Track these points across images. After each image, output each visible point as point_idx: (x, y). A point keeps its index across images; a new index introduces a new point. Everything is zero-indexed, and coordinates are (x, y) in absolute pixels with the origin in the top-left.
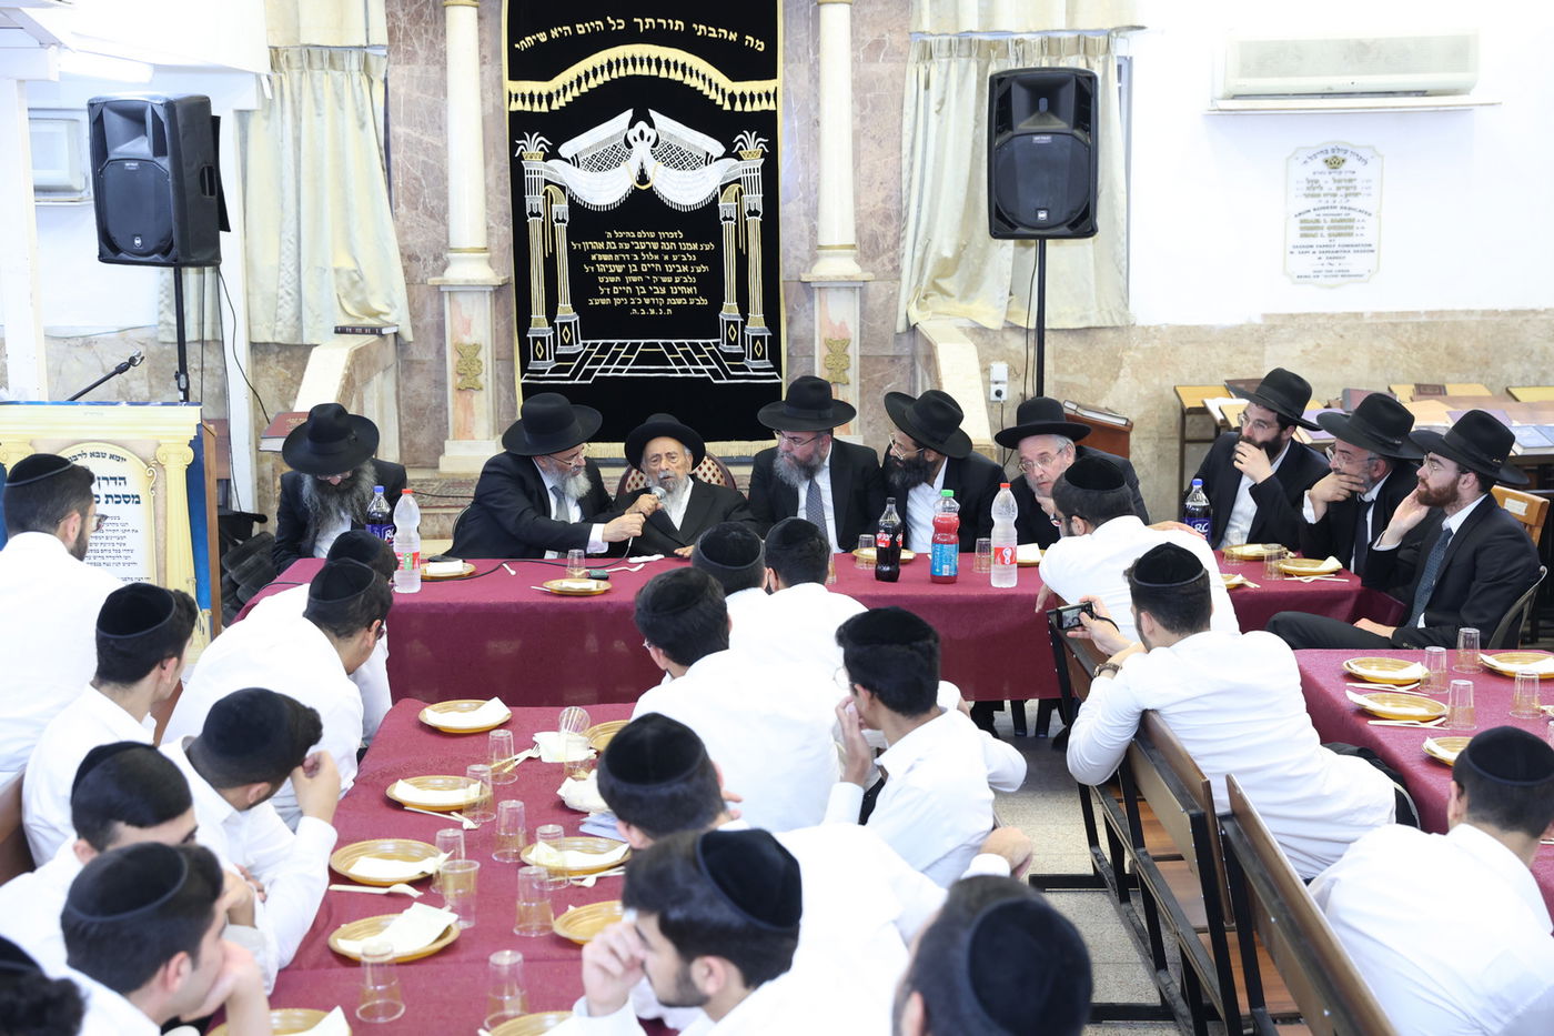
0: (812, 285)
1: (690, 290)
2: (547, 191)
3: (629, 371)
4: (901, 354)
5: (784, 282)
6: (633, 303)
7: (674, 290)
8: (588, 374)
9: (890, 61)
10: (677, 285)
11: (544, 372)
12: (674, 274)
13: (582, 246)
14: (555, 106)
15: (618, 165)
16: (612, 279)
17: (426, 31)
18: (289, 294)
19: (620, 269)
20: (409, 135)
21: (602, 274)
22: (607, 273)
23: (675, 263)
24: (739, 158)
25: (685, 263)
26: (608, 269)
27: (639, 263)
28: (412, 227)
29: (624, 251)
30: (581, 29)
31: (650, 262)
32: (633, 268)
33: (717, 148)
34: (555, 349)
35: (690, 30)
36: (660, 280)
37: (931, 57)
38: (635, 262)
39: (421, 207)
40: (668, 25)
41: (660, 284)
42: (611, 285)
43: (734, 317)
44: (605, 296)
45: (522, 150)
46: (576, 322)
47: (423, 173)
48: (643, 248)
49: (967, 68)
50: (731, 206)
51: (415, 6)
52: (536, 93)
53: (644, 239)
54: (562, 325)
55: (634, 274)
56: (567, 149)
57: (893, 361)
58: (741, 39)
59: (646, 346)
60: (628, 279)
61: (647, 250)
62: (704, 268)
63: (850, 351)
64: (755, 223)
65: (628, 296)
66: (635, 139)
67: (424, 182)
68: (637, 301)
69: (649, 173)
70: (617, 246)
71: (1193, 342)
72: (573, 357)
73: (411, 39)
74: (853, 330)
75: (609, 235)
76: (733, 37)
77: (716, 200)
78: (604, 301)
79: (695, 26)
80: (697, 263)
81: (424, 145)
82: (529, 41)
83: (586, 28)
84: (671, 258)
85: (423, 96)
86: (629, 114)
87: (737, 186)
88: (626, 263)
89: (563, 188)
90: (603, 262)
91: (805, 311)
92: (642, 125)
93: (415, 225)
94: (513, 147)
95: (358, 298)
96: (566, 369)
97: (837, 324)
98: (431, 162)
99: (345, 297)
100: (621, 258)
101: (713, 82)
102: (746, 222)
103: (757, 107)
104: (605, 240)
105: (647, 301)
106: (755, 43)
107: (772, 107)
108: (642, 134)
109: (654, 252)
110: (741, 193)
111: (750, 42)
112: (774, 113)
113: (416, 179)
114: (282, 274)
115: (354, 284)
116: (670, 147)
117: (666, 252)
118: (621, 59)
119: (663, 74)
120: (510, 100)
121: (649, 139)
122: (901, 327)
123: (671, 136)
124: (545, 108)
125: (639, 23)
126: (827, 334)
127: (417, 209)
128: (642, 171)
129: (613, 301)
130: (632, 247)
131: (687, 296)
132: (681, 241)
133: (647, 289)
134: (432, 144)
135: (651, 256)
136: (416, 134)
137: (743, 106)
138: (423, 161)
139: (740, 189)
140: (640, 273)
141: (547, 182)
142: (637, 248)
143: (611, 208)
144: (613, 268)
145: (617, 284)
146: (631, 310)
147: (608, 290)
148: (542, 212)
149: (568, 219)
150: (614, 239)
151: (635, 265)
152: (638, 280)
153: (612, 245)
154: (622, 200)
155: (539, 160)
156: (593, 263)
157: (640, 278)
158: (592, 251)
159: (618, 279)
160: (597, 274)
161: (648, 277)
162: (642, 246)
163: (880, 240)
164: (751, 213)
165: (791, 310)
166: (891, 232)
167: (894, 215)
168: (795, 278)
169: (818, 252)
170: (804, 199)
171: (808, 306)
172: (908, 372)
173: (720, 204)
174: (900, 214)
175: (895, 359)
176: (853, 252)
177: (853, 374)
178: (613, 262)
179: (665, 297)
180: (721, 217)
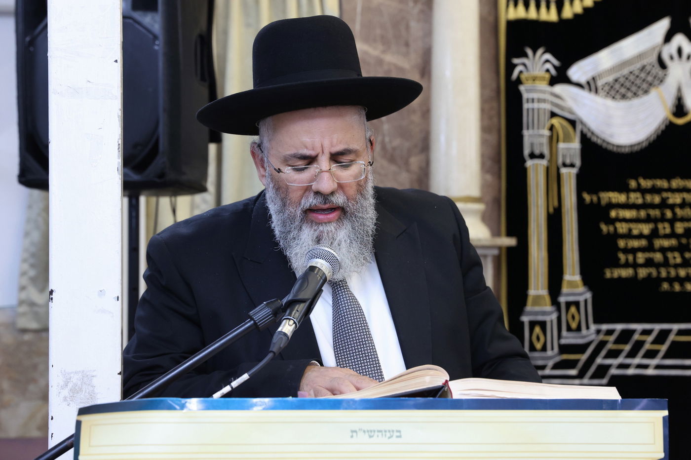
2: (552, 125)
3: (658, 367)
6: (664, 275)
8: (602, 371)
11: (543, 367)
13: (599, 199)
14: (568, 13)
15: (646, 92)
16: (635, 244)
19: (646, 229)
21: (623, 237)
22: (629, 236)
26: (630, 230)
29: (653, 206)
31: (688, 220)
32: (664, 228)
34: (560, 337)
38: (668, 221)
42: (634, 251)
44: (627, 265)
45: (521, 72)
46: (586, 301)
48: (679, 201)
53: (679, 191)
54: (568, 305)
55: (666, 236)
56: (579, 71)
59: (680, 333)
60: (658, 243)
61: (684, 205)
65: (658, 266)
66: (672, 58)
68: (668, 273)
69: (688, 103)
70: (644, 199)
72: (581, 348)
75: (633, 184)
78: (626, 273)
86: (663, 25)
88: (655, 221)
89: (573, 123)
90: (625, 220)
92: (680, 39)
94: (510, 68)
96: (571, 364)
100: (648, 215)
104: (626, 189)
105: (682, 273)
108: (680, 51)
120: (506, 7)
121: (688, 58)
124: (553, 16)
128: (679, 98)
129: (636, 273)
130: (664, 200)
133: (683, 257)
135: (688, 212)
140: (673, 235)
141: (553, 115)
142: (671, 201)
143: (636, 149)
144: (637, 229)
145: (642, 250)
146: (660, 285)
147: (631, 258)
148: (546, 152)
149: (578, 162)
150: (639, 189)
151: (667, 225)
152: (670, 245)
153: (637, 198)
154: (652, 139)
155: (544, 86)
156: (612, 221)
157: (673, 242)
158: (611, 206)
159: (643, 243)
160: (616, 236)
161: (684, 241)
162: (676, 199)
178: (637, 221)
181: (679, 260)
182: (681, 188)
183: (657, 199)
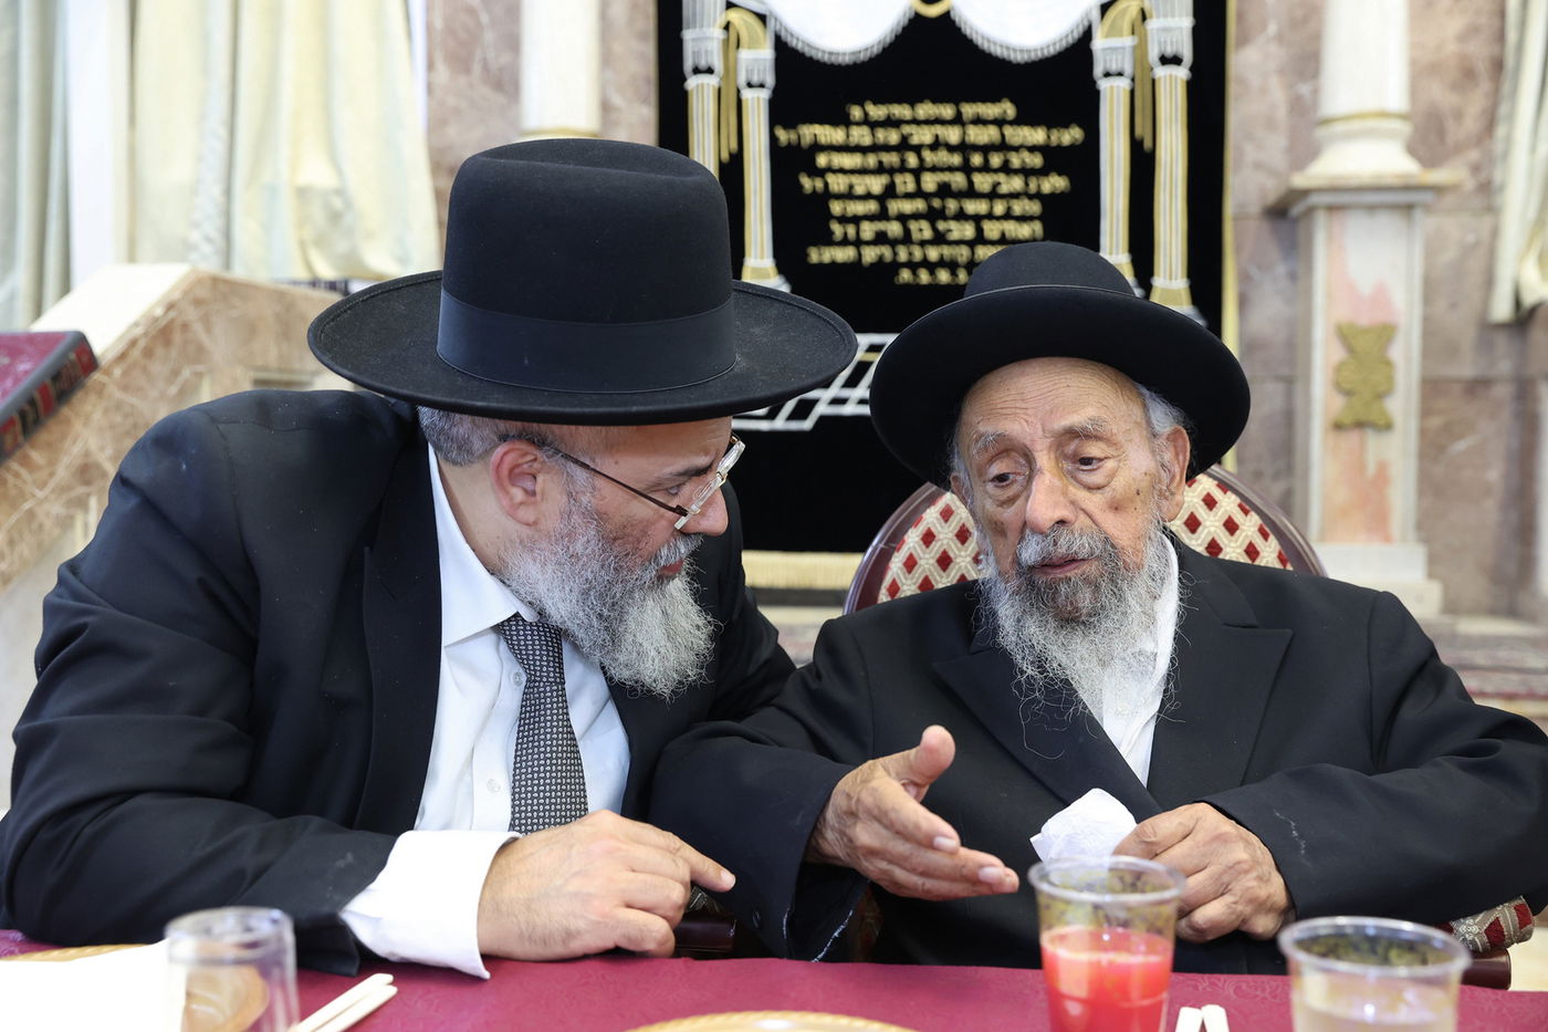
0: (1314, 199)
1: (1025, 231)
2: (728, 24)
4: (1492, 374)
5: (1236, 219)
6: (903, 257)
7: (992, 230)
8: (805, 409)
10: (998, 219)
12: (993, 195)
13: (799, 136)
16: (858, 208)
19: (876, 184)
21: (839, 197)
22: (849, 195)
23: (995, 171)
25: (1016, 172)
26: (851, 187)
27: (917, 173)
29: (887, 148)
31: (942, 170)
32: (905, 183)
36: (961, 208)
38: (910, 171)
39: (477, 68)
41: (961, 216)
42: (856, 220)
44: (845, 242)
47: (484, 2)
48: (928, 139)
50: (1123, 48)
53: (929, 123)
55: (908, 196)
57: (1471, 391)
60: (895, 206)
61: (936, 145)
62: (1055, 183)
63: (1397, 353)
64: (1173, 84)
65: (893, 243)
67: (485, 18)
68: (911, 253)
70: (873, 136)
74: (1405, 308)
75: (856, 113)
77: (1087, 35)
78: (843, 255)
80: (1043, 172)
84: (986, 160)
87: (1136, 5)
88: (891, 171)
89: (762, 18)
90: (842, 171)
95: (342, 246)
97: (1367, 290)
100: (881, 163)
102: (1154, 81)
104: (844, 121)
105: (933, 254)
109: (951, 149)
110: (1144, 18)
113: (471, 11)
115: (335, 217)
117: (976, 148)
122: (1502, 310)
126: (1343, 313)
127: (467, 70)
129: (860, 255)
130: (905, 138)
132: (1011, 123)
133: (934, 229)
135: (943, 157)
139: (1142, 9)
140: (919, 193)
141: (731, 5)
142: (915, 140)
143: (863, 57)
144: (862, 184)
145: (870, 218)
146: (897, 274)
147: (851, 230)
148: (718, 65)
149: (770, 80)
150: (866, 121)
151: (909, 178)
152: (914, 210)
153: (863, 136)
154: (888, 40)
156: (821, 173)
157: (919, 205)
158: (817, 147)
159: (872, 206)
160: (827, 195)
161: (936, 203)
162: (923, 135)
163: (1450, 125)
164: (1164, 60)
165: (1244, 278)
166: (1476, 103)
167: (1482, 67)
168: (1255, 208)
169: (1321, 132)
170: (1280, 38)
171: (1281, 269)
172: (1506, 415)
173: (1098, 44)
174: (1498, 66)
175: (1477, 386)
176: (1404, 128)
177: (1402, 405)
178: (863, 171)
179: (971, 244)
180: (1098, 71)
181: (928, 234)
182: (932, 118)
183: (893, 137)
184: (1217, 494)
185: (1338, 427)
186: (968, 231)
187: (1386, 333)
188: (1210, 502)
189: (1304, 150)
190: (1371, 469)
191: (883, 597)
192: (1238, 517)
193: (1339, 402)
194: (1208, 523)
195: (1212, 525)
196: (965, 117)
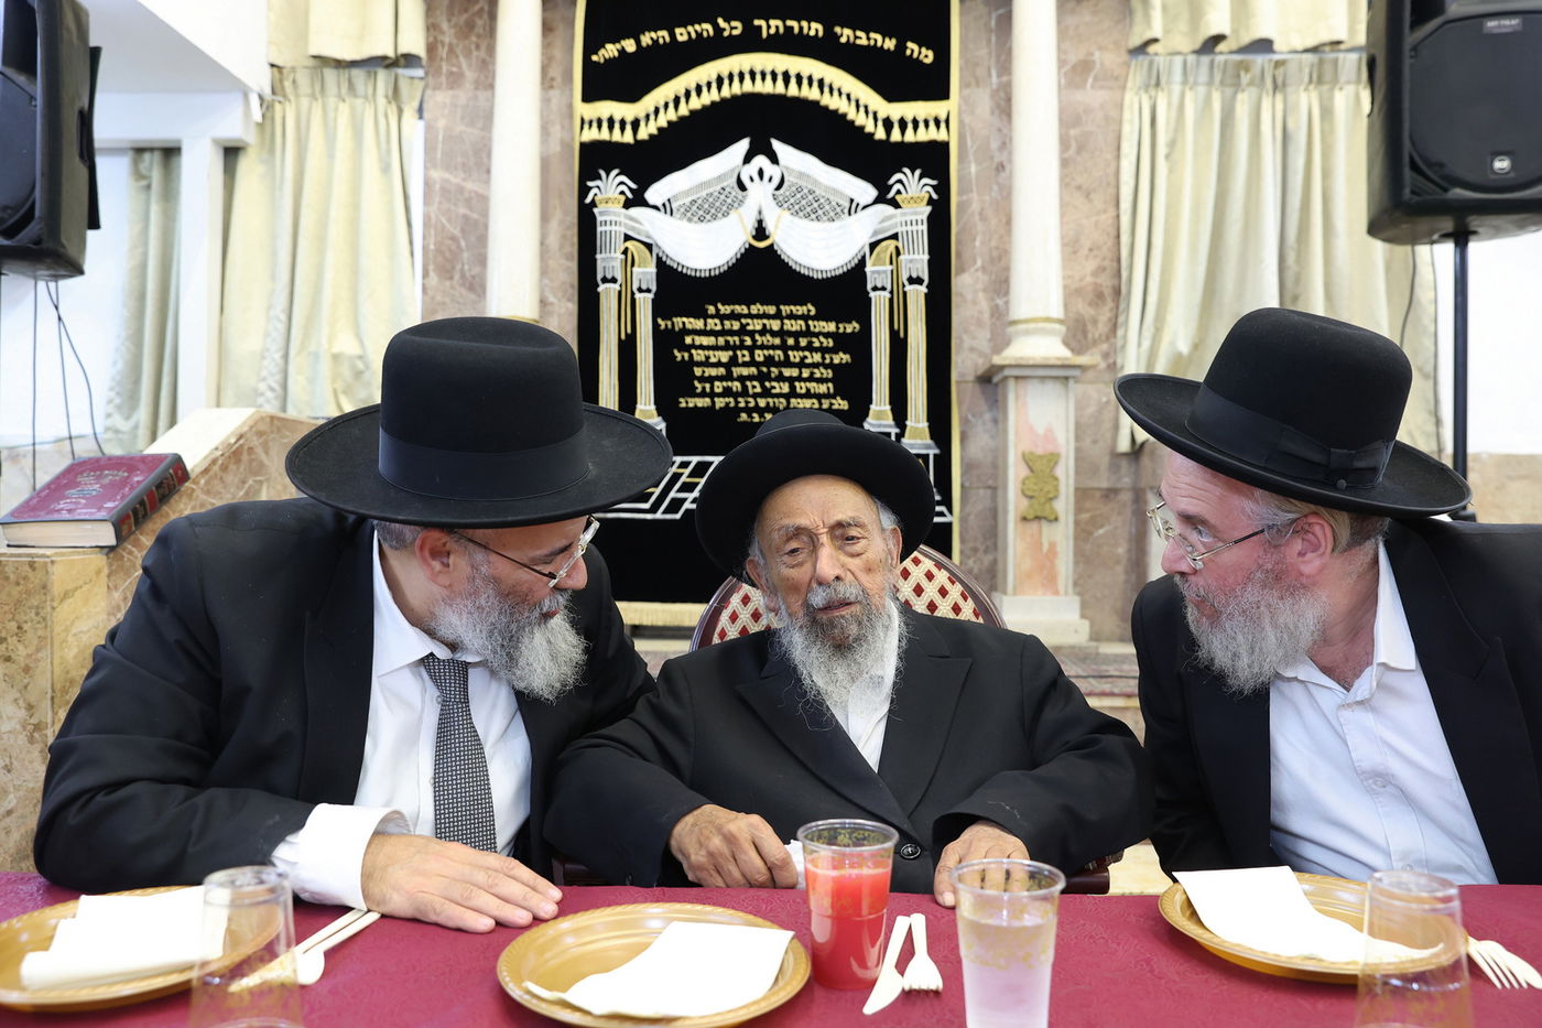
0: (1007, 372)
1: (822, 389)
2: (626, 249)
4: (1119, 486)
5: (958, 382)
6: (742, 405)
7: (801, 387)
8: (676, 505)
9: (1102, 88)
10: (805, 380)
12: (801, 365)
13: (673, 324)
14: (643, 134)
15: (726, 215)
16: (713, 372)
17: (478, 47)
18: (272, 389)
19: (724, 356)
20: (447, 181)
21: (700, 364)
22: (706, 363)
23: (803, 349)
24: (896, 205)
25: (816, 350)
26: (708, 358)
27: (751, 349)
28: (444, 303)
29: (731, 333)
30: (682, 34)
31: (768, 348)
32: (743, 355)
33: (865, 191)
35: (831, 36)
36: (781, 373)
37: (1158, 84)
38: (747, 348)
39: (457, 276)
40: (801, 28)
41: (781, 378)
42: (711, 380)
43: (886, 426)
44: (703, 394)
45: (595, 195)
47: (463, 231)
48: (759, 328)
49: (1208, 100)
50: (885, 272)
51: (465, 16)
52: (617, 118)
53: (759, 317)
55: (745, 364)
56: (655, 193)
57: (1107, 496)
58: (901, 47)
60: (737, 371)
61: (763, 332)
62: (842, 358)
63: (1060, 472)
64: (917, 296)
65: (736, 395)
66: (752, 180)
67: (463, 244)
68: (747, 402)
69: (770, 226)
70: (722, 325)
71: (1524, 477)
73: (457, 57)
74: (1065, 442)
75: (711, 309)
76: (890, 44)
77: (862, 262)
78: (703, 402)
79: (838, 30)
80: (834, 350)
81: (466, 195)
82: (611, 50)
83: (689, 33)
84: (797, 342)
85: (469, 130)
86: (743, 145)
87: (892, 243)
88: (734, 348)
89: (649, 247)
90: (702, 347)
91: (984, 423)
92: (761, 161)
93: (447, 300)
94: (584, 190)
97: (1041, 431)
98: (475, 216)
99: (344, 392)
100: (727, 342)
101: (861, 103)
102: (905, 294)
103: (923, 135)
104: (705, 316)
105: (762, 403)
106: (920, 53)
107: (941, 136)
108: (761, 173)
109: (774, 334)
110: (898, 253)
111: (913, 51)
112: (945, 146)
113: (453, 238)
114: (265, 363)
115: (357, 374)
116: (800, 189)
117: (790, 334)
118: (736, 72)
119: (793, 91)
120: (582, 128)
121: (770, 180)
122: (1124, 445)
123: (801, 175)
124: (628, 138)
125: (760, 27)
126: (1026, 446)
127: (451, 278)
128: (760, 222)
129: (713, 403)
130: (743, 327)
131: (819, 397)
132: (813, 318)
133: (763, 386)
134: (476, 192)
135: (769, 339)
136: (455, 179)
137: (903, 133)
138: (464, 216)
139: (897, 248)
140: (752, 363)
141: (627, 238)
142: (750, 328)
143: (716, 272)
144: (715, 356)
145: (721, 378)
146: (738, 416)
147: (708, 386)
148: (619, 277)
149: (654, 288)
150: (718, 315)
151: (746, 353)
152: (750, 373)
153: (716, 324)
154: (732, 262)
155: (618, 208)
156: (688, 348)
157: (753, 370)
158: (685, 331)
159: (722, 371)
160: (692, 363)
161: (764, 369)
162: (756, 325)
163: (1090, 327)
164: (912, 281)
165: (964, 421)
166: (1105, 315)
167: (1108, 292)
168: (971, 378)
169: (1011, 329)
170: (984, 268)
171: (987, 416)
172: (1128, 511)
173: (869, 269)
174: (1117, 292)
175: (1110, 493)
176: (1063, 329)
177: (1064, 505)
178: (715, 348)
179: (787, 397)
180: (869, 286)
182: (761, 314)
183: (736, 326)
184: (935, 570)
185: (1024, 519)
186: (786, 388)
187: (1053, 459)
188: (930, 576)
189: (1001, 342)
190: (1046, 547)
191: (716, 640)
192: (948, 586)
193: (1025, 502)
194: (928, 590)
195: (931, 591)
196: (784, 314)
